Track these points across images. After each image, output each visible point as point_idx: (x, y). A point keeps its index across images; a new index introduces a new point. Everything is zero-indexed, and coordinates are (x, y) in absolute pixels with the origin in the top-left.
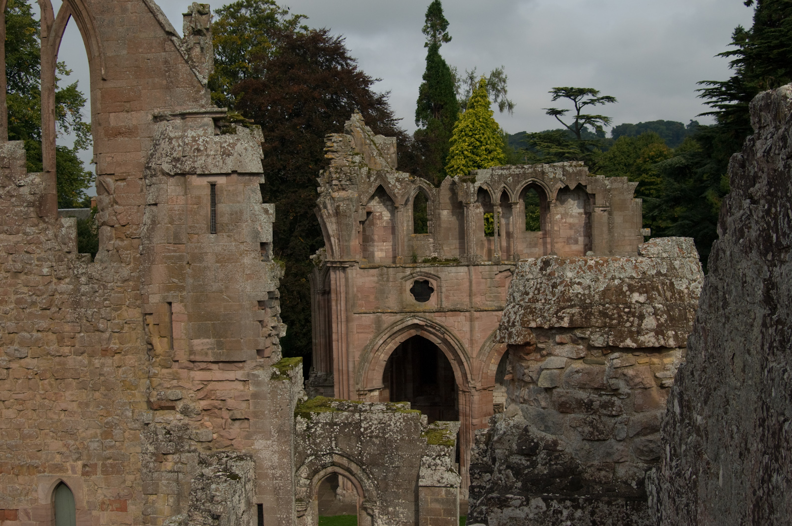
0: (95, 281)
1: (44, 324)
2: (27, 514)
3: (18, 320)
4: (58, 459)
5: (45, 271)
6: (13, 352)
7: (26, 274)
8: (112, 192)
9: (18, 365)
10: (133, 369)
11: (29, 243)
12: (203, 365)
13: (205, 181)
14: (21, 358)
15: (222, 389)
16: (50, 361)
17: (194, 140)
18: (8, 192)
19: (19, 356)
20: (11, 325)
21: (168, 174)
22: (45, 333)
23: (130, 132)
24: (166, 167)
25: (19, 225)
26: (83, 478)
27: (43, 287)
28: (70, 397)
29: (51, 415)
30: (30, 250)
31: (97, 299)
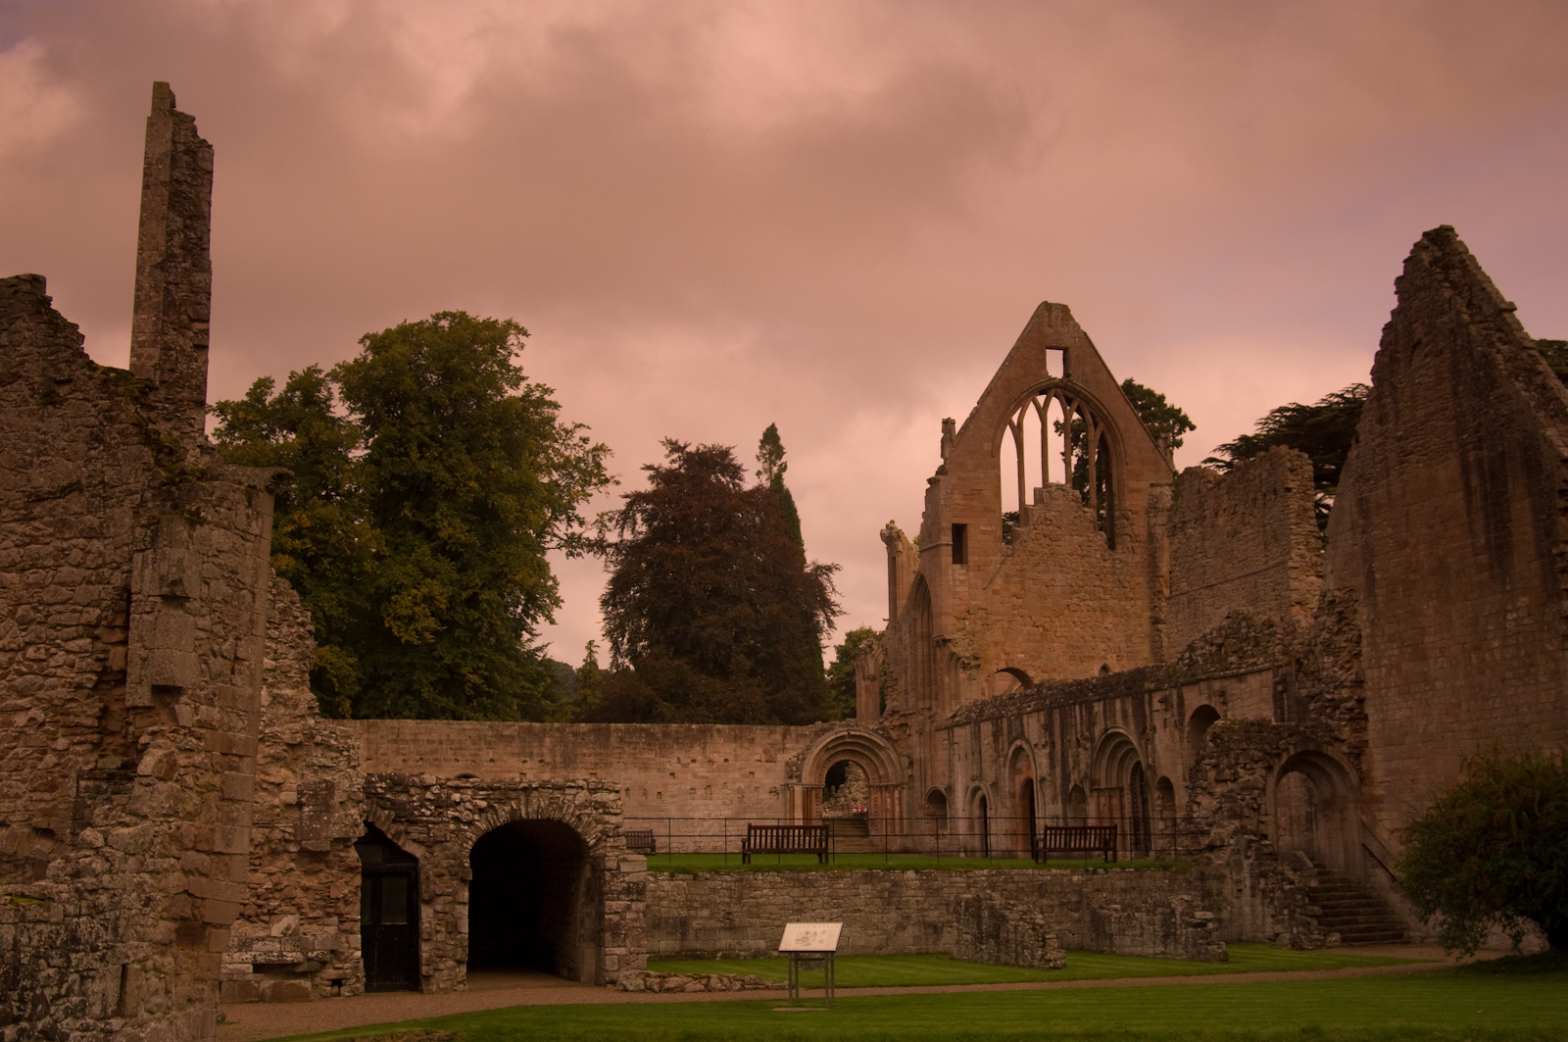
4: (1103, 653)
6: (1081, 597)
9: (1083, 604)
14: (1085, 600)
16: (1100, 602)
19: (1084, 598)
20: (1080, 582)
22: (1098, 588)
26: (1117, 662)
29: (1099, 630)
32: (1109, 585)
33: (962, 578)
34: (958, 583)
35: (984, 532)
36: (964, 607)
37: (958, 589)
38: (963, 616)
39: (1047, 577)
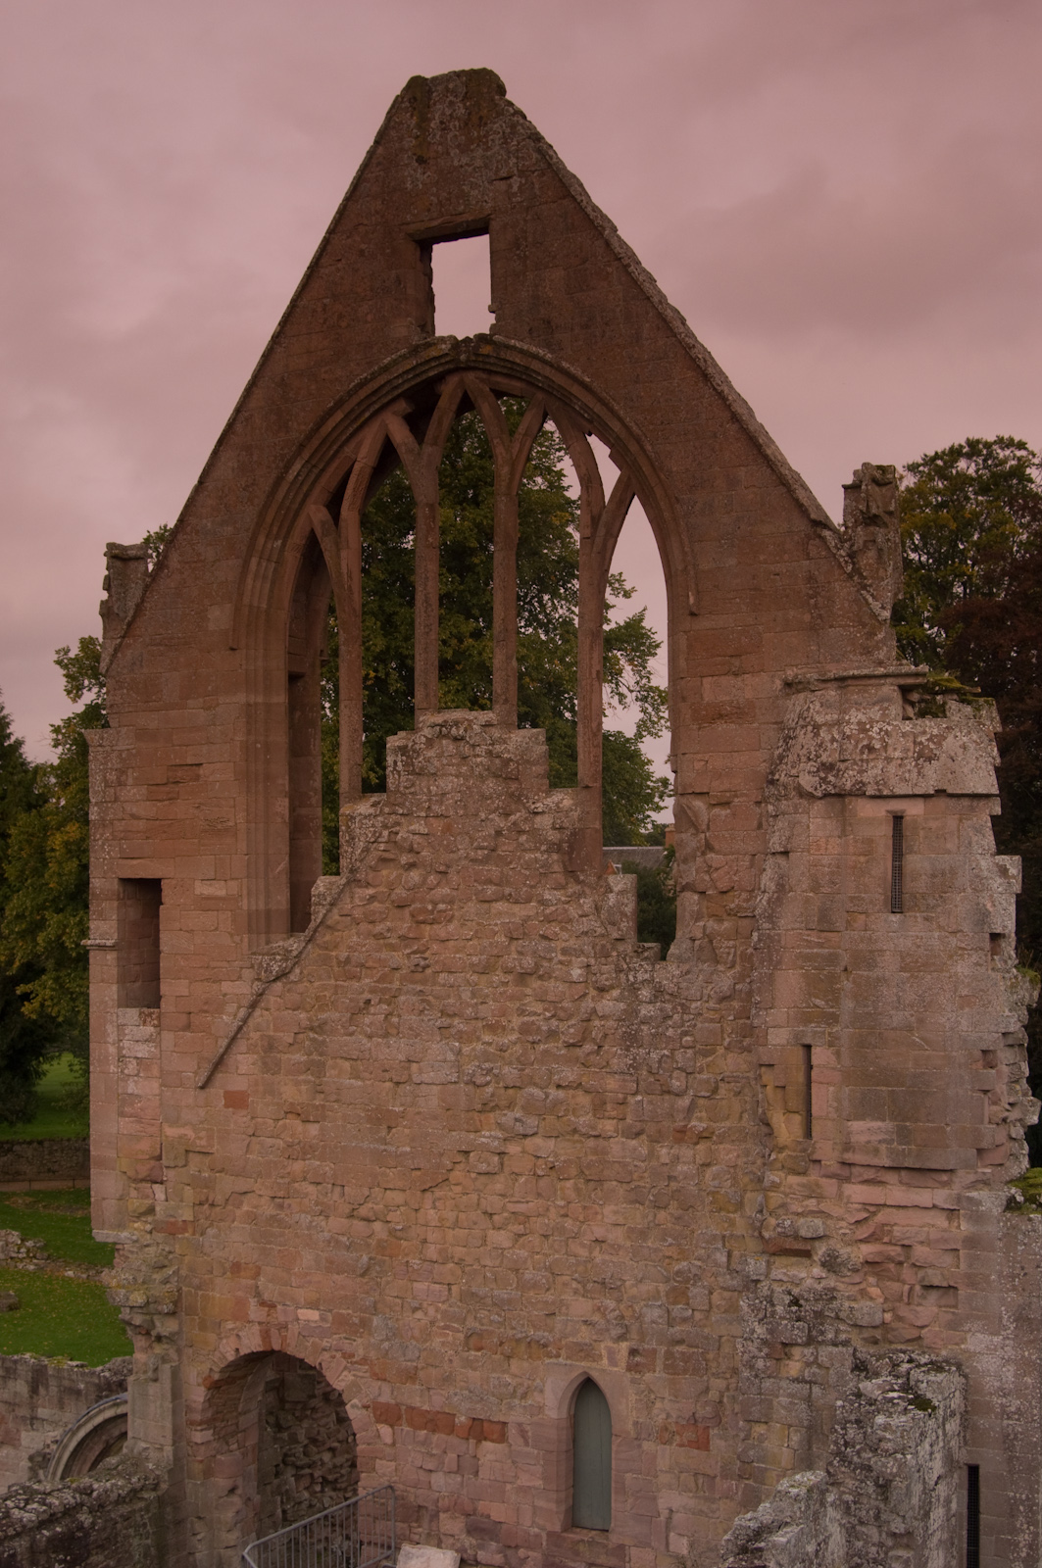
0: (667, 997)
1: (569, 1074)
2: (523, 1433)
3: (522, 1063)
4: (585, 1335)
5: (576, 973)
6: (511, 1123)
7: (541, 978)
8: (704, 827)
9: (519, 1149)
10: (732, 1170)
11: (549, 920)
12: (870, 1174)
13: (880, 810)
14: (525, 1136)
15: (905, 1225)
16: (579, 1145)
17: (863, 728)
18: (514, 824)
19: (521, 1130)
20: (510, 1072)
21: (811, 796)
22: (571, 1092)
23: (740, 713)
24: (807, 782)
25: (532, 887)
26: (628, 1375)
27: (570, 1005)
28: (612, 1217)
29: (574, 1247)
30: (549, 933)
31: (670, 1032)
32: (612, 1083)
33: (143, 1051)
34: (132, 1067)
35: (207, 904)
36: (145, 1146)
37: (131, 1088)
38: (143, 1171)
39: (395, 1050)
